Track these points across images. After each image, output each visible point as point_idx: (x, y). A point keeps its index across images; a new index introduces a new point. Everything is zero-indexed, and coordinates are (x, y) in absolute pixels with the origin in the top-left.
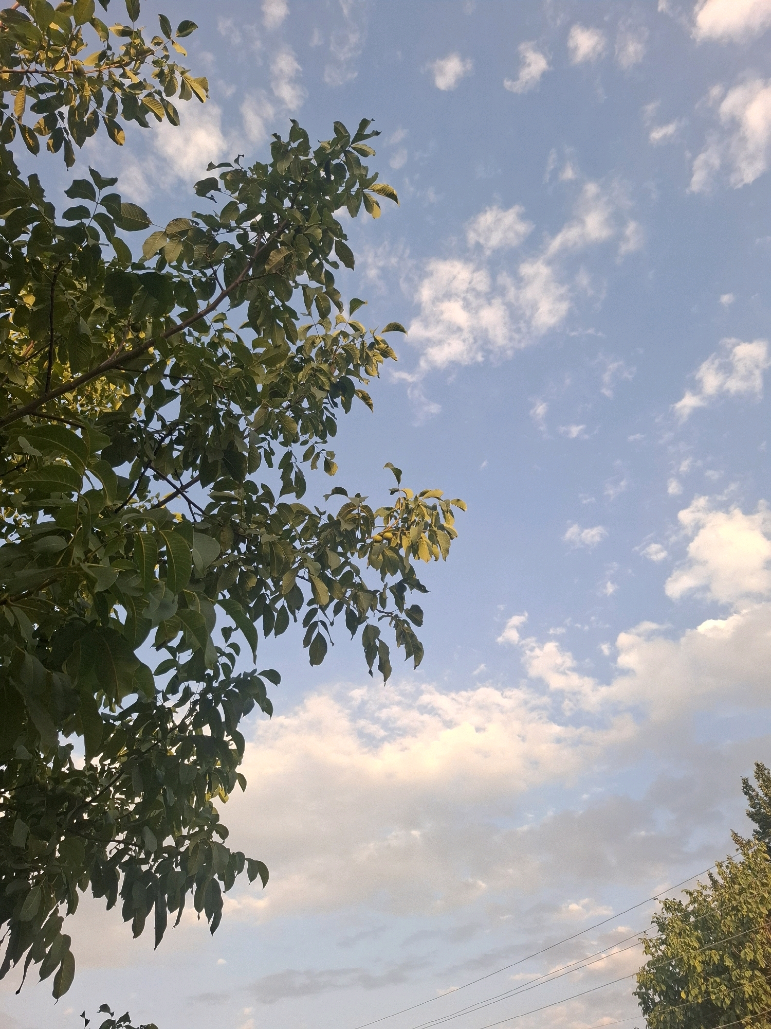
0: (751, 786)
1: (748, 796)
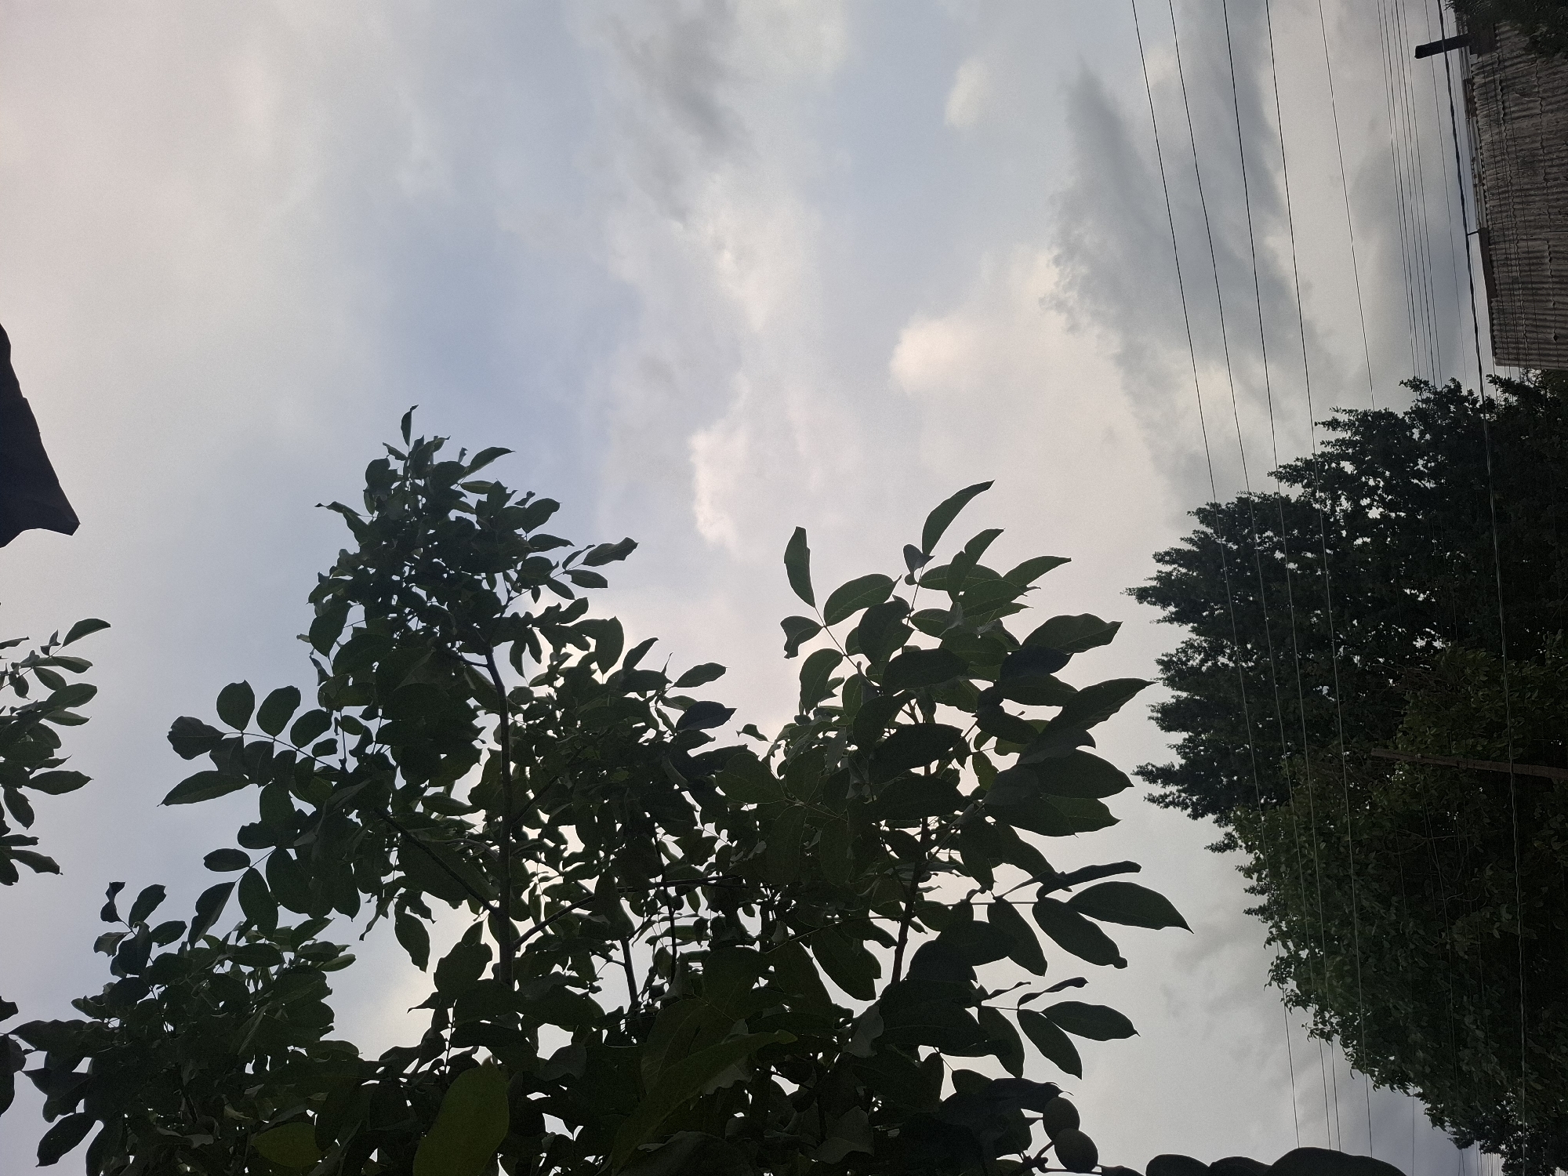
0: (1161, 796)
1: (1171, 807)
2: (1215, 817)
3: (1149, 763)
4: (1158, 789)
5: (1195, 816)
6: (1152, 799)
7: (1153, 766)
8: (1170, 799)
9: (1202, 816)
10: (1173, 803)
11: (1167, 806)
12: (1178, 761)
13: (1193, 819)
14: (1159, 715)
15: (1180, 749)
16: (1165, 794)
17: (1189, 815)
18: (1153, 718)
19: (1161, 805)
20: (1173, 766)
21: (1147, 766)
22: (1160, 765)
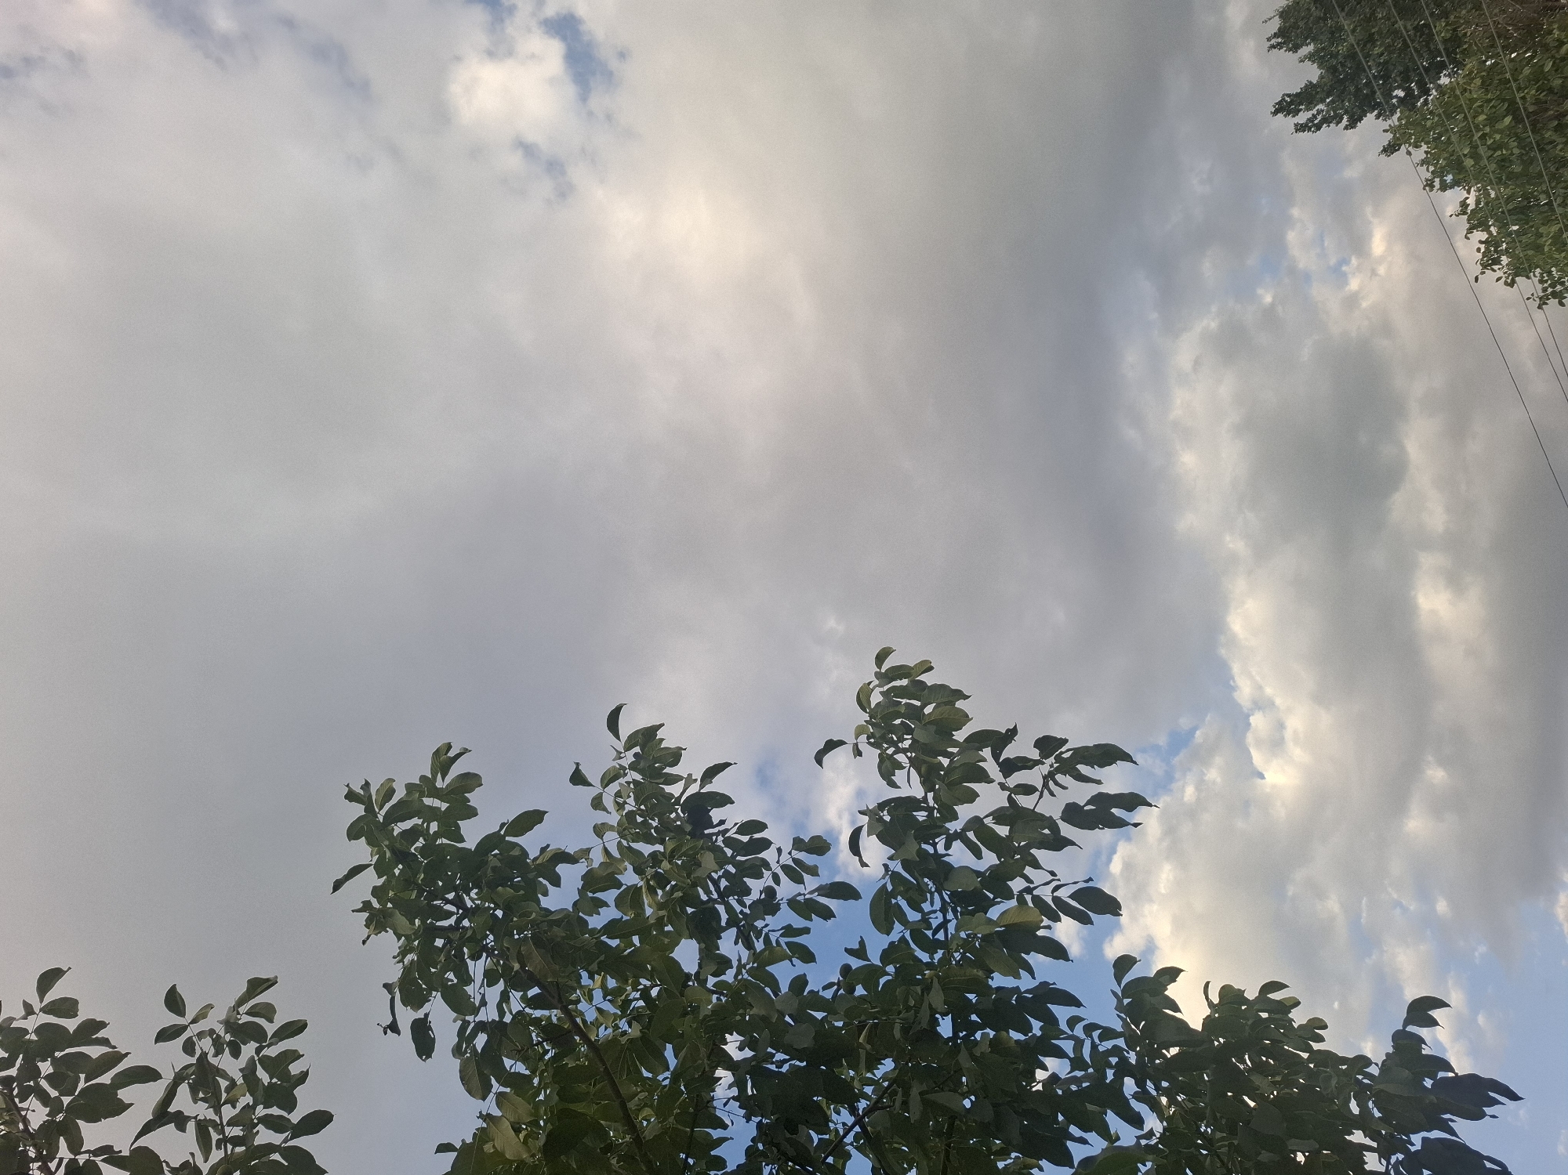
0: (1309, 121)
1: (1324, 128)
2: (1376, 112)
3: (1284, 95)
4: (1303, 117)
5: (1352, 125)
6: (1300, 128)
7: (1289, 95)
8: (1319, 117)
9: (1360, 119)
10: (1326, 120)
11: (1318, 127)
12: (1313, 73)
13: (1352, 128)
14: (1280, 40)
15: (1311, 57)
16: (1313, 115)
17: (1346, 128)
18: (1273, 47)
19: (1313, 129)
20: (1311, 83)
21: (1283, 99)
22: (1296, 89)
